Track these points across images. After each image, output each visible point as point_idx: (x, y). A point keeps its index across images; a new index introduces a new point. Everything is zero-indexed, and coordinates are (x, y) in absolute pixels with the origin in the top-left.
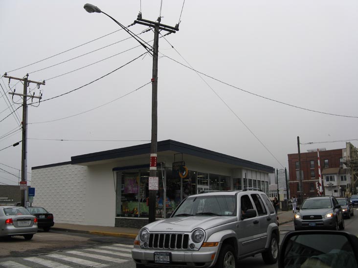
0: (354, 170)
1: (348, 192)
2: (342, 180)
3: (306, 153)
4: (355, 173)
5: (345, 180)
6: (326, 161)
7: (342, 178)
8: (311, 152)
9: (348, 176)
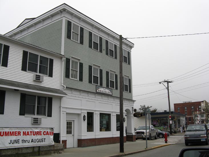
0: (207, 112)
1: (205, 122)
2: (202, 117)
3: (183, 103)
4: (207, 114)
5: (203, 117)
6: (193, 107)
7: (202, 116)
8: (185, 103)
9: (205, 115)
